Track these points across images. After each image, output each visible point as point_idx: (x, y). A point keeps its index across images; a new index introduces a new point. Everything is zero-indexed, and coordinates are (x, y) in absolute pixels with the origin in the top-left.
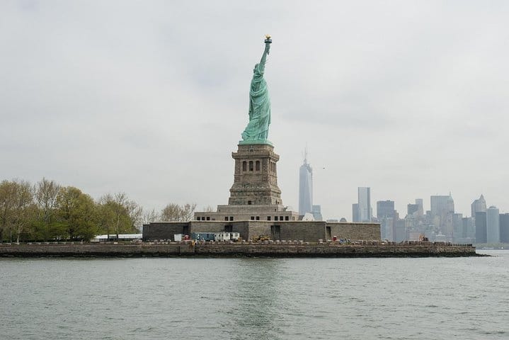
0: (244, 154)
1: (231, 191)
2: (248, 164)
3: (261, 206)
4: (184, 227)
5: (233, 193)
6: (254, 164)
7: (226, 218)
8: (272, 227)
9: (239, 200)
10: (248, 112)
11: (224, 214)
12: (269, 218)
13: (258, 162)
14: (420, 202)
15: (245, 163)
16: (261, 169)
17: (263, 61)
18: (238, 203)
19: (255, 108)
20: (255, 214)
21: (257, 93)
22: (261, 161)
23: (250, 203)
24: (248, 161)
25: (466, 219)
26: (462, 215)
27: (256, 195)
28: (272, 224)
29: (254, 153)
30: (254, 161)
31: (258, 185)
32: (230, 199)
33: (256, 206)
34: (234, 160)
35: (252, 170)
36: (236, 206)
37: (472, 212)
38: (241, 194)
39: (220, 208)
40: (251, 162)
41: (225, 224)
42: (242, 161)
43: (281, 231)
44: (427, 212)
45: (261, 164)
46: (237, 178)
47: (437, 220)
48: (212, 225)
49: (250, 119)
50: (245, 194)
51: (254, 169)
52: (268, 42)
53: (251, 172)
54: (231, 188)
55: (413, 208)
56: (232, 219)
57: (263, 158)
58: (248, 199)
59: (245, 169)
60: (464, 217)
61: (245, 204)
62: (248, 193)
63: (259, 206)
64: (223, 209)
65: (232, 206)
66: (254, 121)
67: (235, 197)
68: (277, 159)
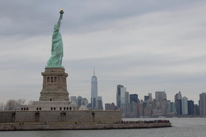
0: (48, 73)
1: (41, 93)
2: (50, 79)
3: (57, 102)
4: (13, 114)
5: (42, 95)
6: (54, 79)
7: (37, 109)
8: (61, 113)
9: (45, 98)
10: (51, 50)
11: (36, 106)
12: (61, 109)
13: (55, 78)
14: (150, 95)
15: (48, 78)
16: (57, 82)
17: (59, 23)
18: (45, 100)
19: (54, 48)
20: (53, 106)
21: (56, 40)
22: (57, 77)
23: (51, 100)
24: (50, 77)
25: (172, 103)
26: (170, 101)
27: (55, 96)
28: (62, 112)
29: (53, 73)
30: (54, 77)
31: (56, 90)
32: (40, 98)
33: (54, 102)
34: (43, 76)
35: (52, 82)
36: (43, 102)
37: (175, 99)
38: (46, 95)
39: (35, 103)
40: (52, 78)
41: (35, 112)
42: (47, 77)
43: (67, 116)
44: (154, 99)
45: (57, 78)
46: (44, 86)
47: (158, 103)
48: (28, 112)
49: (52, 54)
50: (48, 95)
51: (54, 81)
52: (62, 13)
53: (52, 83)
54: (41, 91)
55: (146, 98)
56: (40, 109)
57: (58, 75)
58: (50, 97)
59: (48, 81)
60: (171, 102)
61: (48, 101)
62: (50, 95)
63: (56, 102)
64: (36, 103)
65: (41, 102)
66: (54, 55)
67: (43, 97)
68: (67, 75)
